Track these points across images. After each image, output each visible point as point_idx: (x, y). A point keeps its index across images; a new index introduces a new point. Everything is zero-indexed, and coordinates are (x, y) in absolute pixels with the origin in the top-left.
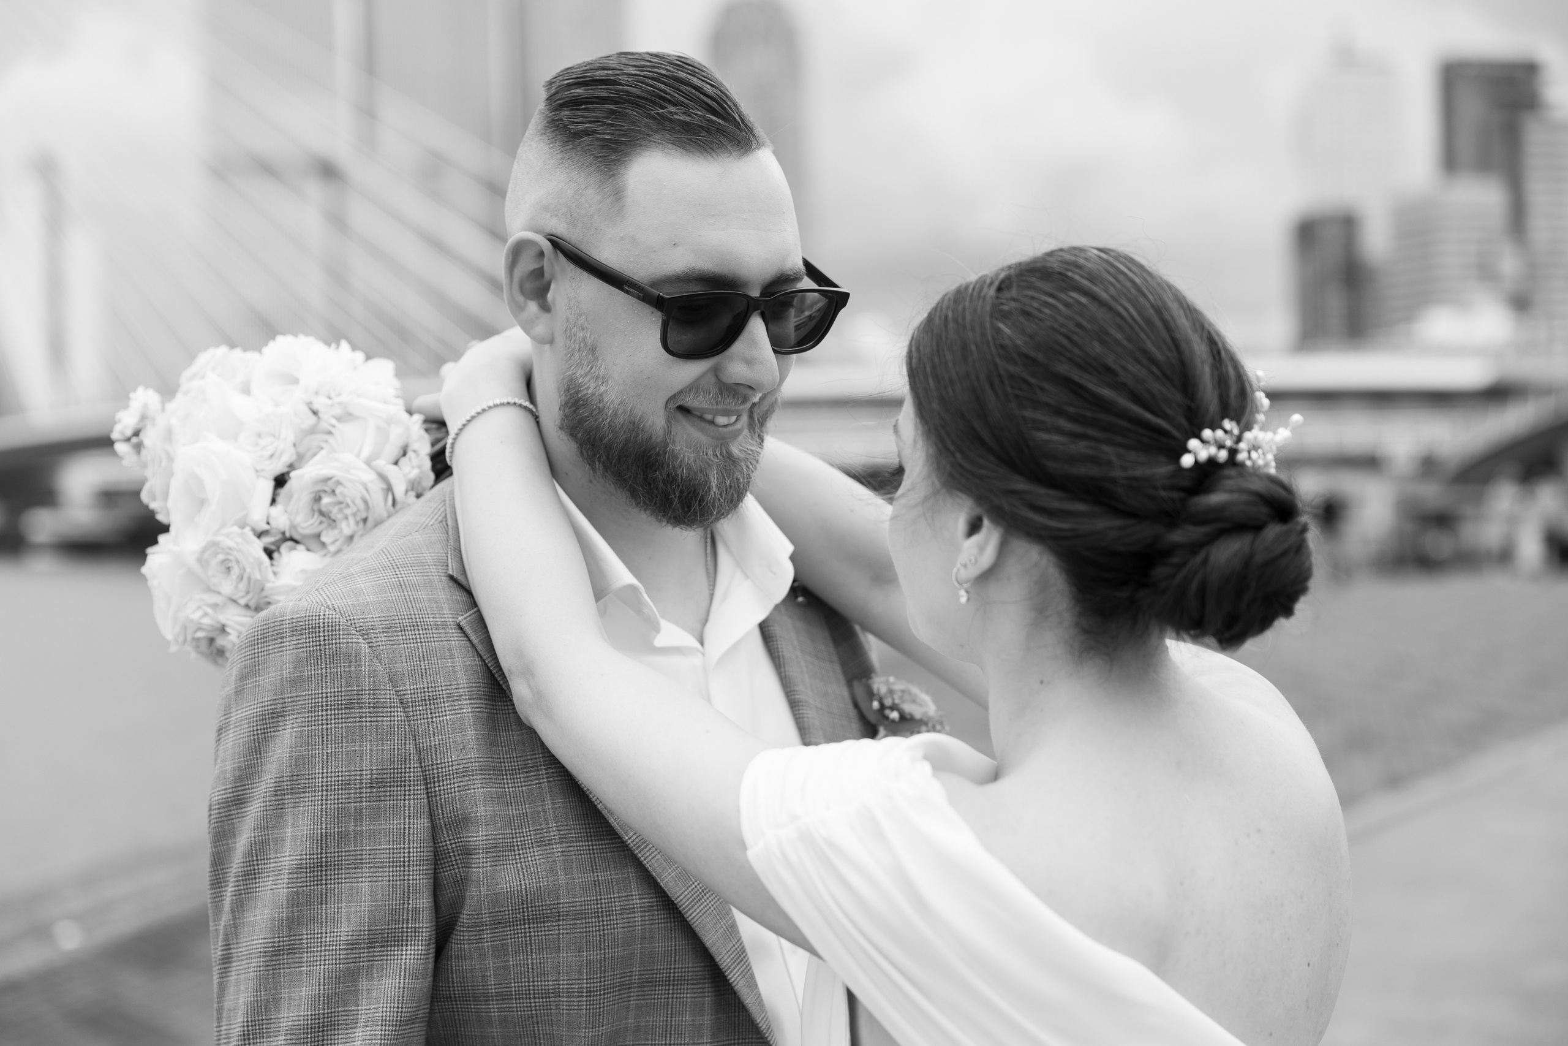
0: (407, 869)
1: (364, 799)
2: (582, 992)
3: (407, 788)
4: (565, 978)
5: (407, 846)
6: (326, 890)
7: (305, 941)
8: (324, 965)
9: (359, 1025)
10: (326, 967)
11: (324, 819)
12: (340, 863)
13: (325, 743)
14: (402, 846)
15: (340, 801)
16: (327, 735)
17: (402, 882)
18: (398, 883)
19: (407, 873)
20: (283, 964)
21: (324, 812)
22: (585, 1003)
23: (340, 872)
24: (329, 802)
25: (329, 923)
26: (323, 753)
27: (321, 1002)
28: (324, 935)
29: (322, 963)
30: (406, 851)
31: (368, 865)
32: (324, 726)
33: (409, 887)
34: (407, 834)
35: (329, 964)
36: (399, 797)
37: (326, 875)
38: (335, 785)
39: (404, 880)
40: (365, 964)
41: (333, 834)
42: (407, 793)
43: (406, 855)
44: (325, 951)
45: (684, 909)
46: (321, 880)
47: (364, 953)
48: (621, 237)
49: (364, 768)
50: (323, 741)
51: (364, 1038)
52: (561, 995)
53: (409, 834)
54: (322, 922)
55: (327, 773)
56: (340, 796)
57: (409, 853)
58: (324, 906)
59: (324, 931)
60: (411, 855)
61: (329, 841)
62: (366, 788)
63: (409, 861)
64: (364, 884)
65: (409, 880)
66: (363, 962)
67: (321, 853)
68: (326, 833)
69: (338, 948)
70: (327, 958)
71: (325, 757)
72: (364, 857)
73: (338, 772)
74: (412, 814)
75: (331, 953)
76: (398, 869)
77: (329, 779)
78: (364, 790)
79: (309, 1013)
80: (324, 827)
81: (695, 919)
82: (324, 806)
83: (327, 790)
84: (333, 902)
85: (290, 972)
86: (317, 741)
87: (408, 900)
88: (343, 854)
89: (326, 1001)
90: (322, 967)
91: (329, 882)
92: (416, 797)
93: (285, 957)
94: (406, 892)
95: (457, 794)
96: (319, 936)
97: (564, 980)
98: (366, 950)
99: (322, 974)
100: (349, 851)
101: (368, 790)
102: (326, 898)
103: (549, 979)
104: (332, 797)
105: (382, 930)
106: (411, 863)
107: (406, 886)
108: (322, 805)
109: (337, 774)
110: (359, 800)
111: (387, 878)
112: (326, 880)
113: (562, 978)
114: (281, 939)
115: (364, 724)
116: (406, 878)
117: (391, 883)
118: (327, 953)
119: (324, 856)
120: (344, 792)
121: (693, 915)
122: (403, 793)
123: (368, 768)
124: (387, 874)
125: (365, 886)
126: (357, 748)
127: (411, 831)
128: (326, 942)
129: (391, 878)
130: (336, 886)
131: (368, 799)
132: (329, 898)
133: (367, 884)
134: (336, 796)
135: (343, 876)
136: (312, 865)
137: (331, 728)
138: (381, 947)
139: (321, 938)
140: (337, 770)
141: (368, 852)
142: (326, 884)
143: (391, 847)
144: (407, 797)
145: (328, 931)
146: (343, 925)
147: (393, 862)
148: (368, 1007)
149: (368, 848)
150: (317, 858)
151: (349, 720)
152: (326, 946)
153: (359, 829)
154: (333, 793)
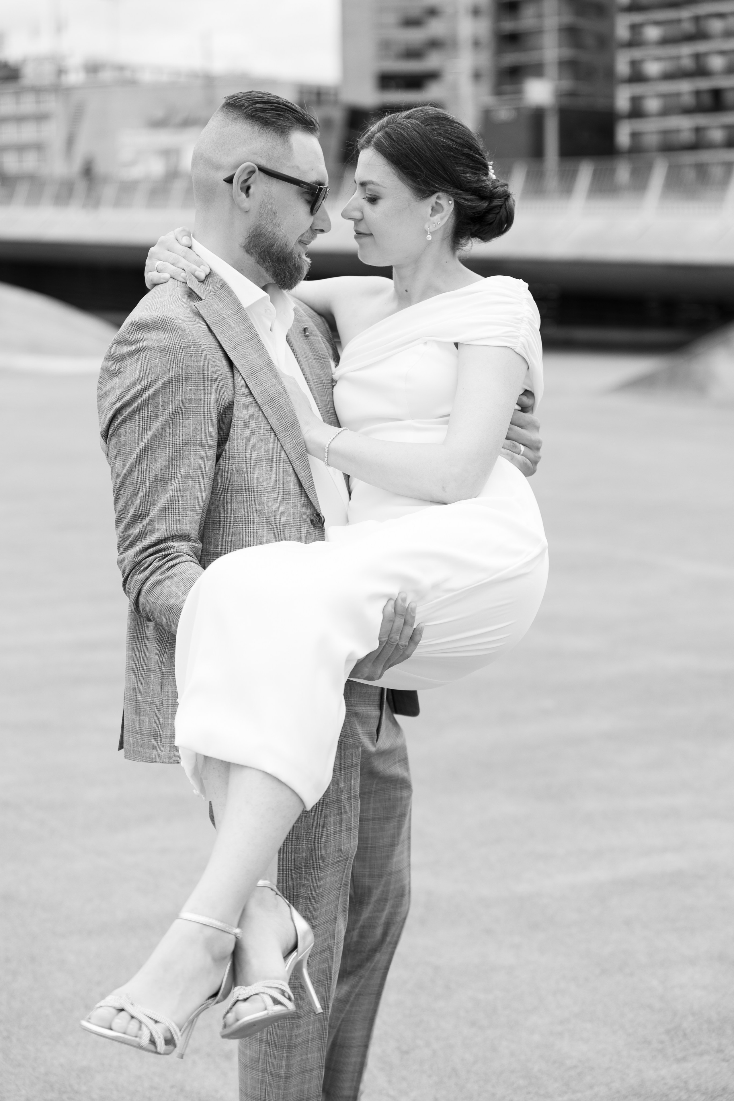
0: (208, 415)
1: (193, 385)
2: (244, 458)
3: (208, 382)
4: (237, 452)
5: (208, 405)
6: (176, 422)
7: (167, 443)
8: (176, 453)
9: (190, 477)
10: (177, 453)
11: (177, 394)
12: (182, 411)
13: (176, 363)
14: (207, 405)
15: (183, 386)
16: (177, 359)
17: (206, 420)
18: (205, 420)
19: (208, 416)
20: (159, 453)
21: (177, 391)
22: (245, 462)
23: (182, 415)
24: (179, 387)
25: (177, 436)
26: (176, 367)
27: (175, 468)
28: (175, 441)
29: (175, 452)
30: (208, 407)
31: (193, 413)
32: (176, 356)
33: (209, 422)
34: (208, 401)
35: (178, 452)
36: (205, 386)
37: (176, 416)
38: (181, 380)
39: (207, 419)
40: (193, 452)
41: (181, 400)
42: (208, 384)
43: (208, 409)
44: (176, 447)
45: (277, 433)
46: (174, 418)
47: (192, 448)
48: (293, 166)
49: (193, 373)
50: (175, 362)
51: (192, 483)
52: (235, 459)
53: (209, 401)
54: (174, 436)
55: (178, 375)
56: (183, 384)
57: (209, 408)
58: (175, 429)
59: (175, 439)
60: (210, 409)
61: (179, 402)
62: (193, 381)
63: (209, 412)
64: (191, 420)
65: (209, 419)
66: (192, 452)
67: (176, 408)
68: (178, 399)
69: (182, 446)
70: (177, 450)
71: (177, 368)
72: (192, 409)
73: (183, 374)
74: (210, 393)
75: (179, 448)
76: (205, 415)
77: (179, 377)
78: (193, 382)
79: (171, 472)
80: (177, 397)
81: (281, 438)
82: (177, 389)
83: (178, 382)
84: (179, 427)
85: (161, 456)
86: (173, 362)
87: (209, 428)
88: (184, 408)
89: (177, 467)
90: (175, 453)
91: (177, 419)
92: (211, 386)
93: (159, 450)
94: (208, 424)
95: (224, 386)
96: (173, 441)
97: (236, 452)
98: (193, 447)
99: (175, 456)
100: (186, 407)
101: (194, 382)
102: (176, 426)
103: (230, 452)
104: (180, 385)
105: (199, 439)
106: (210, 413)
107: (208, 422)
108: (176, 388)
109: (182, 375)
110: (191, 385)
111: (201, 418)
112: (176, 418)
113: (235, 452)
114: (158, 443)
115: (192, 354)
116: (208, 418)
117: (203, 420)
118: (177, 448)
119: (177, 409)
120: (185, 382)
121: (281, 436)
122: (207, 384)
123: (194, 372)
124: (201, 416)
125: (192, 421)
126: (190, 364)
127: (210, 400)
128: (176, 443)
129: (203, 418)
130: (180, 421)
131: (194, 385)
132: (177, 426)
133: (193, 420)
134: (182, 384)
135: (183, 417)
136: (172, 413)
137: (179, 356)
138: (199, 446)
139: (174, 442)
140: (182, 373)
141: (193, 407)
142: (176, 420)
143: (203, 405)
144: (208, 386)
145: (177, 439)
146: (183, 436)
147: (203, 412)
148: (194, 470)
149: (193, 406)
150: (174, 410)
151: (186, 353)
152: (176, 445)
153: (191, 398)
154: (180, 383)
